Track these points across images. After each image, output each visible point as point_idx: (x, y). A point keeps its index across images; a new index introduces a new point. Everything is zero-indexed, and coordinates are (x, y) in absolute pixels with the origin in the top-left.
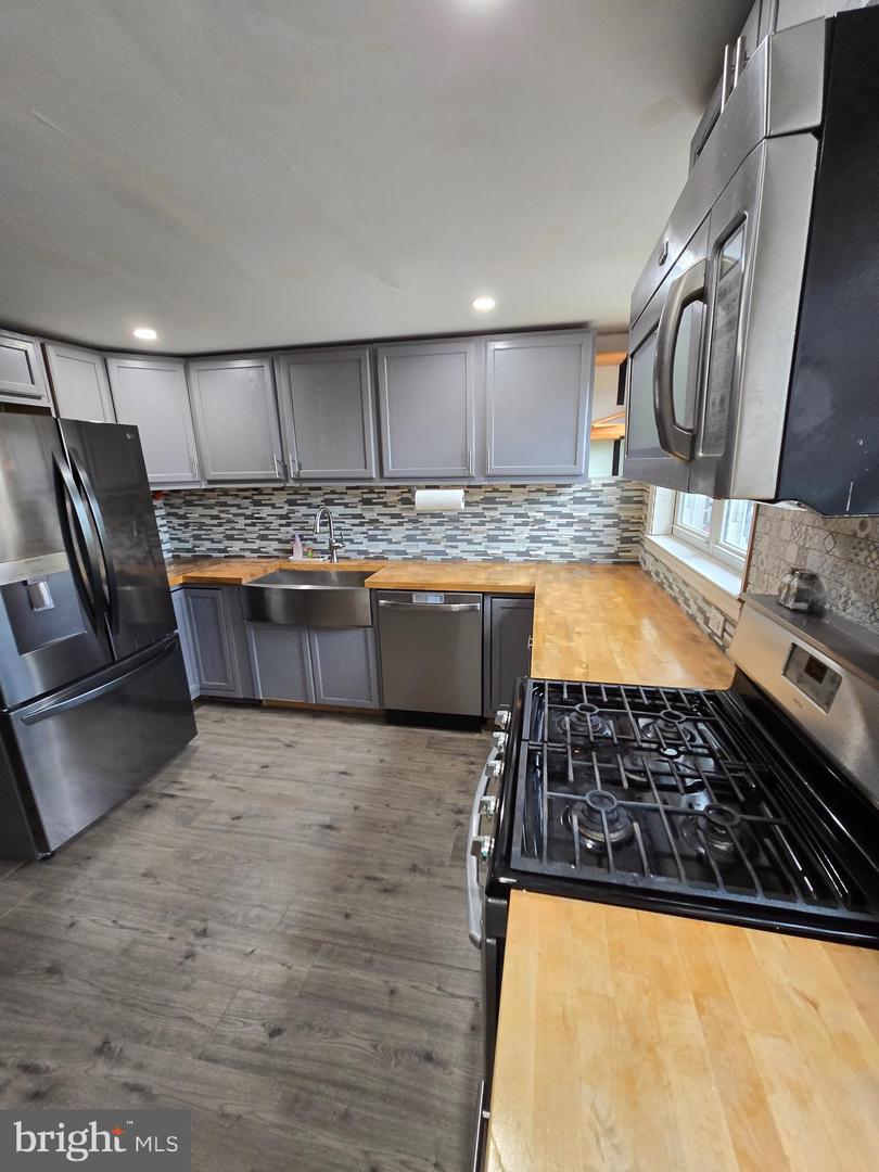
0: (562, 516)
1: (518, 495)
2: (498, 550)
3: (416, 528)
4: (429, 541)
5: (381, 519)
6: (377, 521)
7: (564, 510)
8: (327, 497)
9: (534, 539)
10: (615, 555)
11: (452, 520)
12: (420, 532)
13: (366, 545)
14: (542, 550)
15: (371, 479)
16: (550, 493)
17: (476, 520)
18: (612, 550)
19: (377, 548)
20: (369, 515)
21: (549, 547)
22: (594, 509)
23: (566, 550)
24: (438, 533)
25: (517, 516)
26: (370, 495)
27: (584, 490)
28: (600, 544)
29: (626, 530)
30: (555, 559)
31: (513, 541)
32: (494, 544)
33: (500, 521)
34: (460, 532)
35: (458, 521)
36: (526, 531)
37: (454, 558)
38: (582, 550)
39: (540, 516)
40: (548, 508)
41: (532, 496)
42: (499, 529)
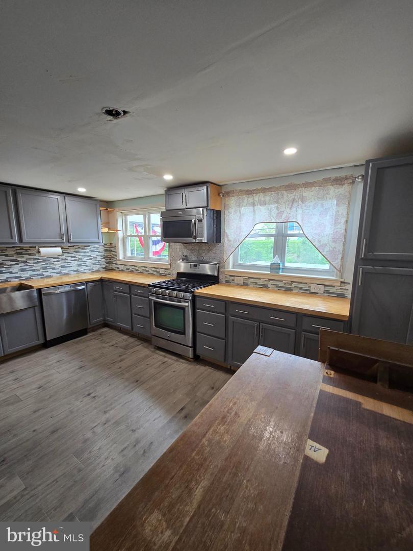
0: (88, 256)
1: (71, 250)
2: (66, 270)
3: (26, 265)
4: (34, 270)
5: (5, 262)
9: (79, 265)
11: (44, 260)
12: (28, 267)
14: (83, 269)
16: (83, 249)
18: (104, 266)
21: (85, 268)
22: (97, 253)
23: (90, 268)
24: (38, 266)
25: (72, 257)
27: (94, 247)
28: (101, 265)
29: (107, 260)
31: (71, 266)
33: (65, 259)
34: (48, 265)
36: (76, 263)
37: (47, 276)
38: (96, 267)
39: (80, 257)
40: (82, 254)
41: (77, 250)
42: (66, 262)
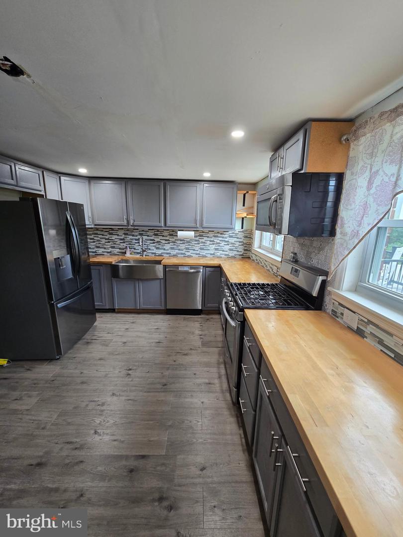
1: (211, 234)
2: (204, 253)
3: (175, 245)
4: (179, 250)
5: (161, 241)
6: (160, 242)
7: (226, 240)
8: (140, 232)
9: (216, 249)
10: (242, 255)
11: (188, 242)
12: (176, 246)
13: (155, 251)
14: (219, 253)
15: (161, 227)
16: (221, 234)
17: (196, 242)
18: (241, 253)
19: (159, 252)
20: (157, 240)
21: (221, 252)
22: (236, 239)
23: (227, 253)
24: (183, 246)
25: (210, 241)
26: (157, 232)
27: (233, 233)
28: (238, 251)
29: (246, 247)
30: (223, 256)
31: (209, 250)
32: (203, 251)
33: (204, 243)
34: (190, 247)
35: (190, 242)
36: (214, 247)
37: (188, 256)
38: (232, 253)
39: (218, 241)
40: (221, 239)
41: (216, 234)
42: (204, 245)
